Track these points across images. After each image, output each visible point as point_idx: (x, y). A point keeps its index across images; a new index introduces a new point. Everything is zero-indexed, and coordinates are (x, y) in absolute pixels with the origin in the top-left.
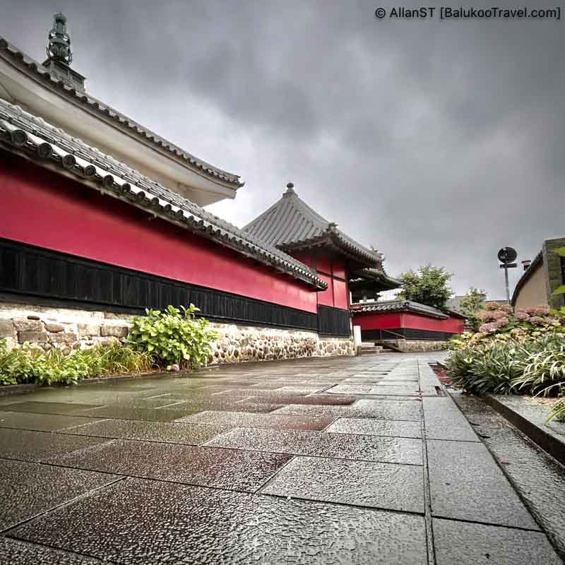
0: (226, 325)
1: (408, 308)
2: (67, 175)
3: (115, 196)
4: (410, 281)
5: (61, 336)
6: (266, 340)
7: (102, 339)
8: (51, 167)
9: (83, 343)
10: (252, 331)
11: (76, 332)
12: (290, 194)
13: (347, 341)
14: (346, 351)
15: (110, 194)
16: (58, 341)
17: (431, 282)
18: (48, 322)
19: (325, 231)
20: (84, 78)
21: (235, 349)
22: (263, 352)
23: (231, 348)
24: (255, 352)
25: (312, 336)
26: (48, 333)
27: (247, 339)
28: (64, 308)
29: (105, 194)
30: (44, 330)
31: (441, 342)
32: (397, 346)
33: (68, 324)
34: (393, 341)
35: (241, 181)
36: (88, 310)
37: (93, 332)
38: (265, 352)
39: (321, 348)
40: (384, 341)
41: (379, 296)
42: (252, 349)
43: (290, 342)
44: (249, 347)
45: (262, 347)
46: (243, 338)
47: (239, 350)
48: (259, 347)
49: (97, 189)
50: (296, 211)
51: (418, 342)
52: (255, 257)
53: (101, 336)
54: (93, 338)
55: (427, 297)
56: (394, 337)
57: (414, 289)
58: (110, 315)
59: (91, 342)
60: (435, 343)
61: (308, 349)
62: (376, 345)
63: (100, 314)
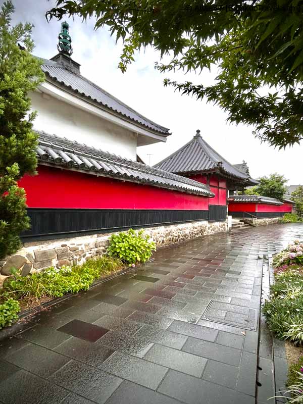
0: (158, 227)
1: (261, 201)
2: (81, 171)
3: (104, 176)
4: (263, 182)
5: (77, 252)
6: (179, 231)
7: (96, 249)
8: (73, 169)
9: (87, 253)
10: (172, 228)
11: (84, 249)
12: (198, 136)
13: (224, 223)
14: (223, 229)
15: (102, 175)
16: (76, 255)
17: (275, 184)
18: (71, 246)
19: (216, 166)
20: (80, 65)
21: (162, 239)
22: (177, 238)
23: (161, 239)
24: (173, 238)
25: (205, 223)
26: (71, 252)
27: (169, 233)
28: (78, 236)
29: (99, 176)
30: (69, 251)
31: (278, 218)
32: (252, 222)
33: (80, 245)
34: (250, 219)
35: (170, 132)
36: (89, 235)
37: (92, 246)
38: (179, 237)
39: (209, 229)
40: (245, 219)
41: (245, 190)
42: (171, 237)
43: (192, 229)
44: (170, 237)
45: (177, 235)
46: (167, 232)
47: (165, 239)
48: (175, 235)
49: (95, 174)
50: (201, 148)
51: (264, 219)
52: (176, 189)
53: (96, 247)
54: (92, 250)
55: (272, 192)
56: (251, 217)
57: (265, 187)
58: (100, 235)
59: (91, 252)
60: (274, 219)
61: (202, 231)
62: (240, 221)
63: (95, 236)
